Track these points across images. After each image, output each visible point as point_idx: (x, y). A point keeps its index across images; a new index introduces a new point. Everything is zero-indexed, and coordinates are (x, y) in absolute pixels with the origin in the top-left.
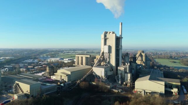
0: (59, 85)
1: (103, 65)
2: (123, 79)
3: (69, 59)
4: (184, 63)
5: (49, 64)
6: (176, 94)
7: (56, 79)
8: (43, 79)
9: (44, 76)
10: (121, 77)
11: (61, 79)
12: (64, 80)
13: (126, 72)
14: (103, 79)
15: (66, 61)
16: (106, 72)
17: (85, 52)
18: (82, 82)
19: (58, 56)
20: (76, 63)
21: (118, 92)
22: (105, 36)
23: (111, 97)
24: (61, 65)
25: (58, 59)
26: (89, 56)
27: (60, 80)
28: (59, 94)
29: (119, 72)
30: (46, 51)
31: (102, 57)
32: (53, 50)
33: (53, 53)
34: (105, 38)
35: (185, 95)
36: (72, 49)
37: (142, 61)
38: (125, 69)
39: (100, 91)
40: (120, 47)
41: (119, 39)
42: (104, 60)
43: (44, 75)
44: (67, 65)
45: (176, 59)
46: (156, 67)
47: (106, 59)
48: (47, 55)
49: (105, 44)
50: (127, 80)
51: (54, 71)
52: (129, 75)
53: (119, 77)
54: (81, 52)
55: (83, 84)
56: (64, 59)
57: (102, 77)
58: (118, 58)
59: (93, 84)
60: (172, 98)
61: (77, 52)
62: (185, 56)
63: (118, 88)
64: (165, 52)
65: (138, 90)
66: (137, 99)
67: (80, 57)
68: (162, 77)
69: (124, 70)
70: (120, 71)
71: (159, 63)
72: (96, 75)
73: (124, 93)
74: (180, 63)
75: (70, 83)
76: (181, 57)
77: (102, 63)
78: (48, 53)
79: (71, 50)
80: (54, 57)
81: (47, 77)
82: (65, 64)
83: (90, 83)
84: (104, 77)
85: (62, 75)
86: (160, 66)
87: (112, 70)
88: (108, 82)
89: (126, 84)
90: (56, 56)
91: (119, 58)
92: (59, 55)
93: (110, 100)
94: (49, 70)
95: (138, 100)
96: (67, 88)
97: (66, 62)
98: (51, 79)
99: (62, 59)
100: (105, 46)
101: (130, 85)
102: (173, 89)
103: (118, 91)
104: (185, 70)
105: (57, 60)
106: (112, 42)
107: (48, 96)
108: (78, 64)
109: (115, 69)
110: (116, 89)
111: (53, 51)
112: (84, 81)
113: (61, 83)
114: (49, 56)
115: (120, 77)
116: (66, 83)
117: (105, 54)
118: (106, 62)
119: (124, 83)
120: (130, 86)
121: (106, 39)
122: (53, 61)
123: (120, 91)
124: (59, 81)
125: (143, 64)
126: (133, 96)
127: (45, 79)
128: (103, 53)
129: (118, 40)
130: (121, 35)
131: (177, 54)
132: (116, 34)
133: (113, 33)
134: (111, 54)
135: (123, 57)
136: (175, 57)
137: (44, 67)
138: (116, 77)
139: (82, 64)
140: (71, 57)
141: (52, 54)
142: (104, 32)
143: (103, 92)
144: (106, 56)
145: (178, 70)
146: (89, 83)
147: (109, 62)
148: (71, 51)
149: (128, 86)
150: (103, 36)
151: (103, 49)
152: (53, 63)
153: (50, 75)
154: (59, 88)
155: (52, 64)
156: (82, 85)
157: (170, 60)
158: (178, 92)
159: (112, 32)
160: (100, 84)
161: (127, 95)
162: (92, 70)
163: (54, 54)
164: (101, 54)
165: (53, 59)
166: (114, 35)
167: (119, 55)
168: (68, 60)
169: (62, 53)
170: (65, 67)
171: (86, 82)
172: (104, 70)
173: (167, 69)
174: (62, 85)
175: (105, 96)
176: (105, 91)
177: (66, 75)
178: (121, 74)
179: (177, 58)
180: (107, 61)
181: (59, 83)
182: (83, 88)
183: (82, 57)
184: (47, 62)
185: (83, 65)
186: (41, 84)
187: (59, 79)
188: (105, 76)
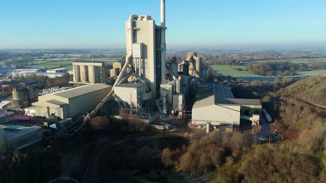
0: (45, 127)
1: (133, 82)
2: (170, 106)
3: (57, 71)
4: (254, 70)
5: (15, 83)
6: (257, 123)
7: (37, 115)
8: (7, 116)
9: (9, 110)
10: (167, 102)
11: (49, 115)
12: (56, 115)
13: (174, 93)
14: (135, 108)
15: (52, 74)
16: (139, 94)
17: (89, 56)
18: (95, 116)
19: (33, 64)
20: (74, 78)
21: (163, 130)
22: (134, 24)
23: (152, 140)
24: (43, 84)
25: (33, 71)
26: (100, 65)
27: (47, 117)
28: (49, 147)
29: (163, 93)
30: (5, 54)
31: (130, 66)
32: (20, 52)
33: (20, 58)
34: (134, 28)
35: (270, 125)
36: (61, 50)
37: (195, 71)
38: (174, 87)
39: (132, 130)
40: (162, 47)
41: (161, 30)
42: (133, 71)
43: (9, 107)
44: (55, 83)
45: (241, 64)
46: (216, 80)
47: (138, 70)
48: (8, 64)
49: (134, 40)
50: (177, 106)
51: (31, 98)
52: (181, 98)
53: (162, 102)
54: (80, 55)
55: (97, 122)
56: (48, 71)
57: (132, 105)
58: (160, 66)
59: (116, 118)
60: (253, 132)
61: (71, 55)
62: (252, 60)
63: (163, 121)
64: (223, 53)
65: (197, 123)
66: (198, 139)
67: (83, 67)
68: (232, 98)
69: (171, 90)
70: (165, 91)
71: (219, 73)
72: (122, 102)
73: (175, 130)
74: (248, 71)
75: (70, 120)
76: (248, 61)
77: (130, 77)
78: (10, 60)
79: (57, 52)
80: (24, 68)
81: (15, 111)
82: (52, 80)
83: (111, 116)
84: (136, 105)
85: (50, 105)
86: (221, 78)
87: (150, 90)
88: (144, 113)
89: (177, 114)
90: (27, 65)
91: (161, 68)
92: (35, 63)
93: (151, 146)
94: (19, 95)
95: (201, 142)
96: (65, 133)
97: (52, 76)
98: (26, 116)
99: (44, 71)
100: (134, 45)
101: (183, 114)
102: (252, 116)
103: (165, 128)
104: (260, 82)
105: (33, 74)
106: (147, 36)
107: (25, 156)
108: (79, 80)
109: (154, 88)
110: (160, 125)
111: (20, 55)
112: (98, 115)
113: (50, 123)
114: (13, 66)
115: (164, 102)
116: (61, 122)
117: (134, 60)
118: (137, 76)
119: (173, 112)
120: (183, 116)
121: (136, 30)
122: (22, 76)
123: (167, 127)
124: (45, 118)
125: (197, 76)
126: (191, 135)
127: (12, 115)
128: (131, 58)
129: (159, 32)
130: (164, 23)
131: (240, 56)
132: (154, 21)
133: (149, 18)
134: (146, 60)
135: (168, 65)
136: (239, 62)
137: (6, 89)
138: (158, 101)
139: (87, 80)
140: (61, 66)
141: (20, 62)
142: (131, 16)
143: (137, 133)
144: (137, 63)
145: (250, 83)
146: (109, 118)
147: (143, 76)
148: (58, 55)
149: (179, 117)
150: (129, 25)
151: (131, 51)
152: (23, 79)
153: (23, 107)
154: (46, 134)
155: (23, 82)
156: (95, 124)
157: (234, 67)
158: (260, 121)
159: (146, 16)
160: (131, 117)
161: (180, 135)
162: (113, 92)
163: (23, 61)
164: (127, 61)
165: (22, 72)
166: (151, 22)
167: (160, 61)
168: (55, 72)
169: (42, 59)
170: (53, 87)
171: (103, 116)
172: (136, 91)
173: (233, 81)
174: (54, 126)
175: (141, 139)
176: (141, 130)
177: (59, 106)
178: (167, 96)
179: (243, 63)
180: (140, 74)
181: (46, 124)
182: (98, 128)
183: (86, 67)
184: (10, 78)
185: (89, 82)
186: (5, 129)
187: (43, 113)
188: (138, 102)
